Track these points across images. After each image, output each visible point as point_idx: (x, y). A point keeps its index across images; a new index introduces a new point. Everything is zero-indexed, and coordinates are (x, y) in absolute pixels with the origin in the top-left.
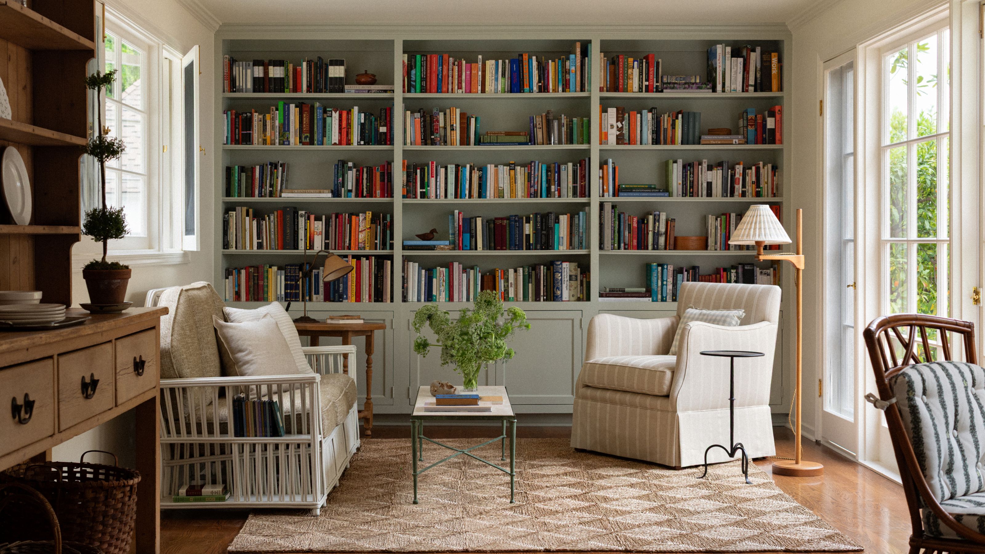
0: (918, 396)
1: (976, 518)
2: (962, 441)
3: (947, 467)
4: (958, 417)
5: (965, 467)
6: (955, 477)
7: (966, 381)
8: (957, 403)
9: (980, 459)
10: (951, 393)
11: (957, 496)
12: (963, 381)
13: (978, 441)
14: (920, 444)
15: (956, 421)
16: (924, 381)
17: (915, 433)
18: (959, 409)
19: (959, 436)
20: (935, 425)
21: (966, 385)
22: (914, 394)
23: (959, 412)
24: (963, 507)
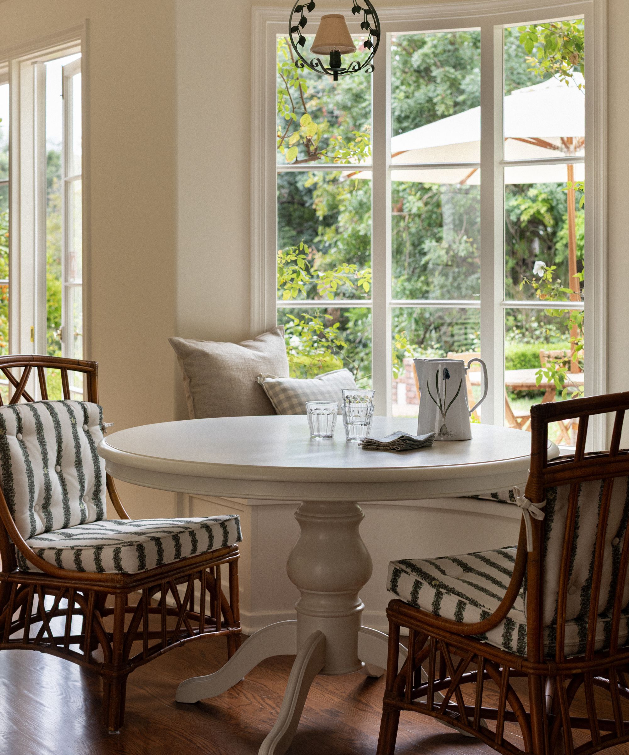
0: (11, 434)
1: (54, 551)
2: (65, 475)
3: (43, 502)
4: (62, 453)
5: (66, 501)
6: (51, 511)
7: (75, 418)
8: (61, 439)
9: (85, 492)
10: (54, 430)
11: (53, 529)
12: (71, 418)
13: (83, 476)
14: (9, 481)
15: (59, 457)
16: (19, 419)
17: (5, 470)
18: (63, 446)
19: (63, 472)
20: (28, 463)
21: (74, 422)
22: (5, 432)
23: (63, 448)
24: (51, 540)
